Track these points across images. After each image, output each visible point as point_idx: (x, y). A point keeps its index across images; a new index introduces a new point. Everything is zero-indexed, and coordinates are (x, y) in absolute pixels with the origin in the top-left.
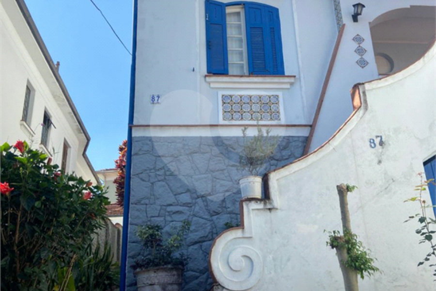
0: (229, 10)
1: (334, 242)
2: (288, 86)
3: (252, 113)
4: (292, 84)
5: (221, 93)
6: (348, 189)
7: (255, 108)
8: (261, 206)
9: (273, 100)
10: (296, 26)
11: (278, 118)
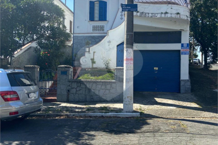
0: (95, 3)
1: (91, 59)
2: (107, 23)
3: (98, 29)
4: (108, 23)
5: (92, 25)
6: (95, 52)
7: (99, 28)
8: (88, 53)
9: (103, 26)
10: (110, 7)
11: (104, 31)
